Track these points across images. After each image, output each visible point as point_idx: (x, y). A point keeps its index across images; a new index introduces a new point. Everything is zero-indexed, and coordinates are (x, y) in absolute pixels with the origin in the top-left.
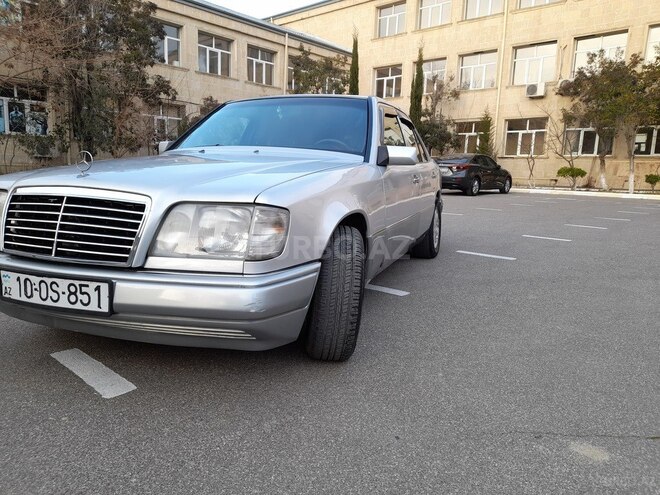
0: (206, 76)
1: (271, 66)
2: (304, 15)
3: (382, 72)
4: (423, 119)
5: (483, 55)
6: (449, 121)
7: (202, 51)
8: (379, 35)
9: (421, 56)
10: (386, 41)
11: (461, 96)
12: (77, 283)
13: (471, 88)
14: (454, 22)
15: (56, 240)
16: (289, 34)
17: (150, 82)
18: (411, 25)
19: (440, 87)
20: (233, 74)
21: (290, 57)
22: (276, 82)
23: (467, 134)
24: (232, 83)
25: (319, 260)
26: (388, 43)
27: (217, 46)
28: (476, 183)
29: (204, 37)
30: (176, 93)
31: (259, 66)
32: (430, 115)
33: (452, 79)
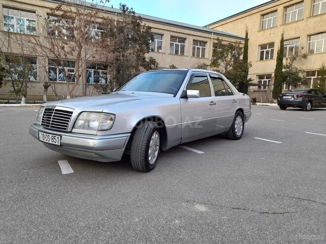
0: (173, 56)
1: (205, 49)
2: (224, 23)
3: (263, 47)
4: (284, 70)
5: (323, 34)
6: (300, 71)
7: (172, 44)
8: (262, 29)
9: (283, 38)
10: (266, 31)
11: (308, 57)
12: (53, 136)
13: (315, 52)
14: (305, 18)
15: (51, 122)
16: (214, 33)
17: (147, 60)
18: (280, 22)
19: (296, 53)
20: (186, 54)
21: (214, 43)
22: (206, 56)
23: (313, 77)
24: (185, 58)
25: (130, 133)
26: (267, 32)
27: (179, 42)
28: (309, 104)
29: (174, 38)
30: (158, 64)
31: (198, 49)
32: (288, 68)
33: (303, 48)
